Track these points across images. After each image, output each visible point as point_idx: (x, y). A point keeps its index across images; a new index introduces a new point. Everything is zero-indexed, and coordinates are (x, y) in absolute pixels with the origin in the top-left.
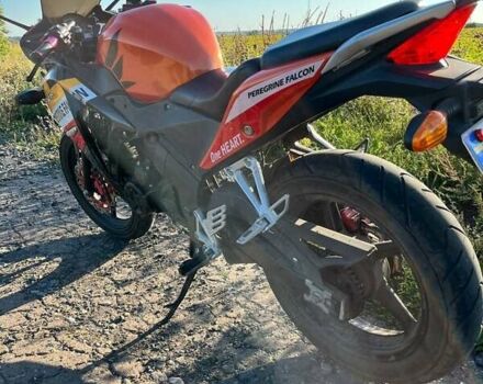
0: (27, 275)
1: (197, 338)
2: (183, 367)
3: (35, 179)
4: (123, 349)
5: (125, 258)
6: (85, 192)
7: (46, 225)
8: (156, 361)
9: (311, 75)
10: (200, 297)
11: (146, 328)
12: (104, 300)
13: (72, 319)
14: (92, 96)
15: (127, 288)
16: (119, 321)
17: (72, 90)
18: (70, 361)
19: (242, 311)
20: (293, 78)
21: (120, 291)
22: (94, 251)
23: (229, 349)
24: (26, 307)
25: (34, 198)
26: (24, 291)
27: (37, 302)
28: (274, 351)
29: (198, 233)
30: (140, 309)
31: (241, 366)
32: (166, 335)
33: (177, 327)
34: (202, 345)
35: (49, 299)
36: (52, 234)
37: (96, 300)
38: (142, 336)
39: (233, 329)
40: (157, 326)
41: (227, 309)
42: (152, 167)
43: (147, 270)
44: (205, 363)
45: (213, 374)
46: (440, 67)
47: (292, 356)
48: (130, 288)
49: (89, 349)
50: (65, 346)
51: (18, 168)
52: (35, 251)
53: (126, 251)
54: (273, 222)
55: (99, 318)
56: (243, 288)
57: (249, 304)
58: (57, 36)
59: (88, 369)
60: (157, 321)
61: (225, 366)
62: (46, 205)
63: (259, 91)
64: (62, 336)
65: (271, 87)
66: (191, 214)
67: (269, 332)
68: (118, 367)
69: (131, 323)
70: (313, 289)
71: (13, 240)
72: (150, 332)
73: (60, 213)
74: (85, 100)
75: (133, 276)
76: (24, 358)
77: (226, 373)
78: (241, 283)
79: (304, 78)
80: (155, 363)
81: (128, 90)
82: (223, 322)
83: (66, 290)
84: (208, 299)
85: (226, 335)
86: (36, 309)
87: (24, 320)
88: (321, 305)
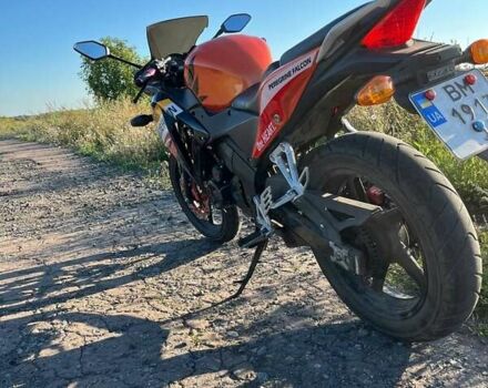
0: (138, 264)
1: (258, 308)
2: (241, 325)
3: (160, 203)
4: (198, 312)
5: (217, 255)
6: (186, 199)
7: (159, 233)
8: (221, 320)
9: (310, 65)
10: (270, 282)
11: (219, 300)
12: (192, 282)
13: (164, 293)
14: (180, 111)
15: (211, 275)
16: (199, 295)
17: (166, 109)
18: (154, 316)
19: (303, 293)
20: (297, 69)
21: (206, 276)
22: (192, 250)
23: (284, 316)
24: (132, 284)
25: (155, 215)
26: (133, 274)
27: (140, 282)
28: (320, 319)
29: (258, 218)
30: (219, 288)
31: (288, 327)
32: (233, 305)
33: (244, 300)
34: (261, 312)
35: (149, 280)
36: (163, 239)
37: (185, 282)
38: (215, 305)
39: (291, 303)
40: (228, 299)
41: (290, 291)
42: (225, 166)
43: (231, 263)
44: (259, 324)
45: (264, 331)
46: (406, 47)
47: (336, 323)
48: (215, 275)
49: (171, 311)
50: (154, 308)
51: (148, 195)
52: (147, 250)
53: (219, 250)
54: (301, 193)
55: (184, 293)
56: (309, 277)
57: (311, 288)
58: (156, 67)
59: (167, 321)
60: (229, 296)
61: (275, 327)
62: (163, 220)
63: (276, 83)
64: (153, 302)
65: (283, 78)
66: (253, 201)
67: (321, 307)
68: (189, 322)
69: (209, 296)
70: (336, 249)
71: (132, 242)
72: (221, 303)
73: (173, 224)
74: (175, 114)
75: (220, 266)
76: (123, 313)
77: (274, 331)
78: (309, 273)
79: (305, 68)
80: (219, 322)
81: (203, 103)
82: (283, 299)
83: (164, 275)
84: (276, 283)
85: (284, 307)
86: (139, 285)
87: (128, 291)
88: (342, 263)
